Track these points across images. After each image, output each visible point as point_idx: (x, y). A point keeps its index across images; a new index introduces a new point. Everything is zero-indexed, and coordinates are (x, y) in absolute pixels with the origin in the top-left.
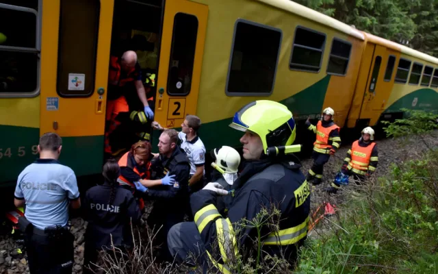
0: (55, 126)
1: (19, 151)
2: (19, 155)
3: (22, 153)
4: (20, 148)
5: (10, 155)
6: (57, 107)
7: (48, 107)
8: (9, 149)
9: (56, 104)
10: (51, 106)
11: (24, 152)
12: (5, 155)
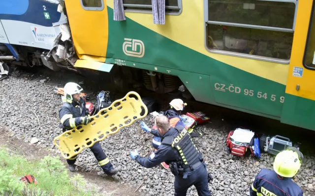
0: (298, 88)
1: (272, 97)
2: (271, 99)
3: (273, 99)
4: (273, 95)
5: (266, 98)
6: (301, 75)
7: (294, 73)
8: (266, 94)
9: (301, 73)
10: (297, 74)
11: (275, 99)
12: (263, 96)
